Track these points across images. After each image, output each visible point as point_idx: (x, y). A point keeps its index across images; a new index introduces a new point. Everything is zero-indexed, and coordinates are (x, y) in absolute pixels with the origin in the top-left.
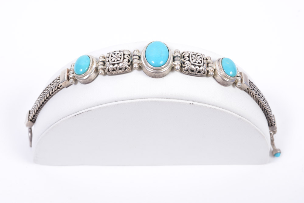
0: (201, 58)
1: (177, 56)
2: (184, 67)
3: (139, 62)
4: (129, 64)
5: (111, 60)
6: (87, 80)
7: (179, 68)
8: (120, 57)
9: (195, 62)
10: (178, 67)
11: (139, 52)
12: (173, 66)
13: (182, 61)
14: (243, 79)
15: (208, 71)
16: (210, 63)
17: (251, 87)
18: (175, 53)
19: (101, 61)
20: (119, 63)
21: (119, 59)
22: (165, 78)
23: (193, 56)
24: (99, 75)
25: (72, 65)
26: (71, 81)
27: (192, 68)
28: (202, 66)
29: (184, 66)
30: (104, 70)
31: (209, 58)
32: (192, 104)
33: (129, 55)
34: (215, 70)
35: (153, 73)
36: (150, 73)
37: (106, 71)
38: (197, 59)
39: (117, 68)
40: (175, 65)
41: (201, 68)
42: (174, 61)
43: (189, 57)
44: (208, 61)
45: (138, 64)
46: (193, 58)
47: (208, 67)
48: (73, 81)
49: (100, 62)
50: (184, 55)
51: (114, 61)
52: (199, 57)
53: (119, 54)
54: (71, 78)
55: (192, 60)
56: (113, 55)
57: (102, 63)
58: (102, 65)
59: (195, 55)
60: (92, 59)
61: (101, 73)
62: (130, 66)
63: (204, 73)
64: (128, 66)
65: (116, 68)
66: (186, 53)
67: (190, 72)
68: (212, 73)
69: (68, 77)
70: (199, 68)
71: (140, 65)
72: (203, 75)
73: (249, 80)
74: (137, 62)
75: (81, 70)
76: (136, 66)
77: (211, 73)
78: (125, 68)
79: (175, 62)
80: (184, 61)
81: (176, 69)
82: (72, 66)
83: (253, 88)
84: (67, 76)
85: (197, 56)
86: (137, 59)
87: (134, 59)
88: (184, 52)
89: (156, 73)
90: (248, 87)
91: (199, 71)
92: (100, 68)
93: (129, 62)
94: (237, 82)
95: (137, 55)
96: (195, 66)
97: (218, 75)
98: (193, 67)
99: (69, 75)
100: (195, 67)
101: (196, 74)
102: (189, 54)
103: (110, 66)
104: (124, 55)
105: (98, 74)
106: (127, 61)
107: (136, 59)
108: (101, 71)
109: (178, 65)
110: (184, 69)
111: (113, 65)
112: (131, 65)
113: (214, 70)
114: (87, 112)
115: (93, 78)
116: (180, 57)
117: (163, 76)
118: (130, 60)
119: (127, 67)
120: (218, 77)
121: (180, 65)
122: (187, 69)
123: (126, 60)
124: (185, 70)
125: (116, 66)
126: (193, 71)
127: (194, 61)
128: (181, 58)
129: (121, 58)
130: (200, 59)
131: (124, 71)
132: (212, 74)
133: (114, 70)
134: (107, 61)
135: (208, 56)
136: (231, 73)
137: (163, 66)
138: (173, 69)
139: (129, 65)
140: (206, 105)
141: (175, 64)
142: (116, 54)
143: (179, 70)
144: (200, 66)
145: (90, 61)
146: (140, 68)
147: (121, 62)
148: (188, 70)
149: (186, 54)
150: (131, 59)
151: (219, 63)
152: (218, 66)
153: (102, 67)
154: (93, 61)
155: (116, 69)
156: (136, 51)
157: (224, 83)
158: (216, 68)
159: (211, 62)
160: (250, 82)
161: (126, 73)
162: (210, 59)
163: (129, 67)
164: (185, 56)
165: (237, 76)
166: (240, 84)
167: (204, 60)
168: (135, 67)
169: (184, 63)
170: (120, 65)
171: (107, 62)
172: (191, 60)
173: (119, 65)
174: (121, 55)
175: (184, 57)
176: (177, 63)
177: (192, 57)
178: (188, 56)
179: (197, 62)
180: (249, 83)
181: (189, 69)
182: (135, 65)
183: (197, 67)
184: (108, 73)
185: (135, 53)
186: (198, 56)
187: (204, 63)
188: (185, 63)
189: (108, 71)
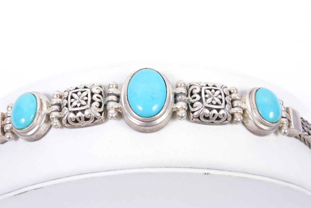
0: (220, 94)
1: (181, 93)
2: (193, 112)
3: (117, 107)
4: (102, 109)
5: (71, 103)
6: (32, 136)
7: (184, 115)
8: (86, 98)
9: (212, 103)
10: (182, 113)
11: (117, 87)
12: (173, 111)
13: (189, 100)
14: (292, 120)
15: (233, 115)
16: (236, 100)
17: (305, 131)
18: (177, 87)
19: (55, 103)
20: (84, 110)
21: (84, 103)
22: (161, 132)
23: (208, 91)
24: (52, 128)
25: (8, 107)
26: (8, 137)
27: (206, 113)
28: (223, 109)
29: (192, 109)
30: (60, 119)
31: (234, 90)
32: (208, 173)
33: (101, 94)
34: (244, 111)
35: (142, 127)
36: (137, 126)
37: (64, 122)
38: (215, 98)
39: (82, 119)
40: (178, 110)
41: (222, 112)
42: (176, 102)
43: (200, 94)
44: (233, 96)
45: (116, 109)
46: (207, 96)
47: (233, 107)
48: (11, 136)
49: (54, 105)
50: (192, 91)
51: (76, 106)
52: (218, 92)
53: (85, 94)
54: (7, 131)
55: (206, 98)
56: (74, 95)
57: (56, 107)
58: (56, 111)
59: (211, 90)
60: (41, 100)
61: (55, 126)
62: (103, 114)
63: (227, 120)
64: (99, 115)
65: (80, 118)
66: (195, 87)
67: (203, 119)
68: (240, 118)
69: (3, 128)
70: (218, 112)
71: (119, 111)
72: (224, 122)
73: (302, 118)
74: (114, 107)
75: (23, 120)
76: (112, 114)
77: (238, 117)
78: (95, 118)
79: (177, 104)
80: (192, 101)
81: (179, 116)
82: (9, 109)
83: (308, 132)
84: (2, 126)
85: (213, 91)
86: (115, 101)
87: (109, 101)
88: (193, 85)
89: (147, 126)
90: (301, 133)
91: (218, 117)
92: (53, 116)
93: (100, 107)
94: (281, 127)
95: (114, 92)
96: (210, 109)
97: (250, 119)
98: (207, 111)
99: (4, 125)
100: (210, 111)
101: (213, 121)
102: (201, 89)
103: (69, 114)
104: (92, 94)
105: (51, 126)
106: (98, 106)
107: (112, 101)
108: (56, 122)
109: (182, 110)
110: (192, 115)
111: (75, 113)
112: (105, 112)
113: (242, 112)
114: (35, 190)
115: (43, 133)
116: (186, 94)
117: (159, 129)
118: (102, 102)
119: (98, 117)
120: (250, 124)
121: (187, 108)
122: (197, 115)
123: (96, 104)
124: (194, 118)
125: (79, 114)
126: (208, 118)
127: (209, 100)
128: (187, 96)
129: (86, 101)
130: (220, 96)
131: (93, 122)
132: (239, 120)
133: (76, 121)
134: (65, 105)
135: (232, 87)
136: (271, 115)
137: (157, 114)
138: (174, 115)
139: (101, 113)
140: (231, 174)
141: (177, 108)
142: (79, 93)
143: (185, 117)
144: (218, 110)
145: (37, 104)
146: (120, 115)
147: (87, 109)
148: (199, 118)
149: (196, 89)
150: (104, 100)
151: (252, 99)
152: (249, 103)
153: (57, 114)
154: (42, 104)
155: (80, 120)
156: (113, 85)
157: (259, 133)
158: (246, 107)
159: (238, 98)
160: (304, 121)
161: (96, 124)
162: (235, 92)
163: (101, 115)
164: (195, 91)
165: (283, 117)
166: (286, 131)
167: (226, 98)
168: (110, 115)
169: (192, 104)
170: (87, 113)
171: (64, 107)
172: (204, 99)
173: (83, 113)
174: (87, 96)
175: (192, 94)
176: (181, 105)
177: (205, 94)
178: (198, 91)
179: (214, 102)
180: (302, 124)
181: (200, 116)
182: (112, 112)
183: (215, 111)
184: (66, 125)
185: (111, 91)
186: (216, 90)
187: (226, 103)
188: (194, 106)
189: (67, 122)
